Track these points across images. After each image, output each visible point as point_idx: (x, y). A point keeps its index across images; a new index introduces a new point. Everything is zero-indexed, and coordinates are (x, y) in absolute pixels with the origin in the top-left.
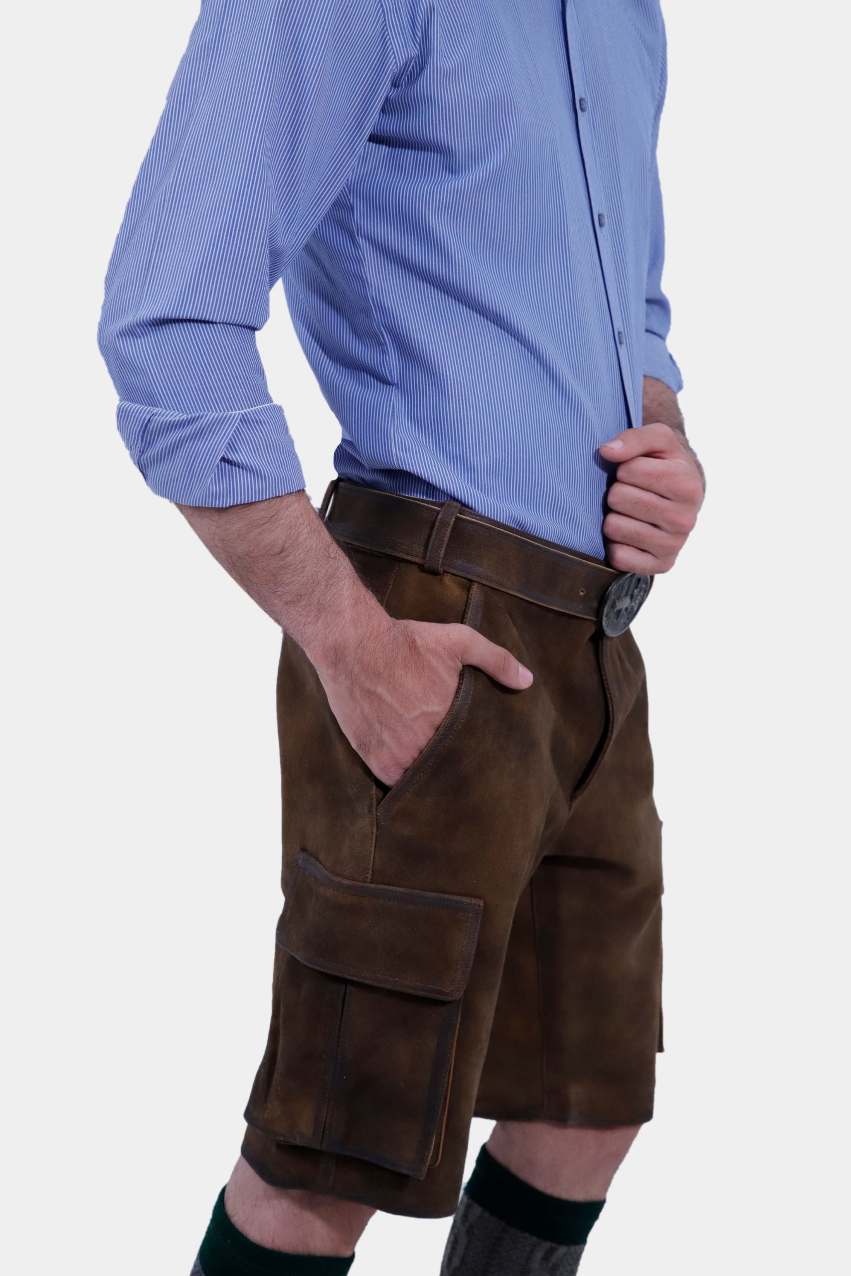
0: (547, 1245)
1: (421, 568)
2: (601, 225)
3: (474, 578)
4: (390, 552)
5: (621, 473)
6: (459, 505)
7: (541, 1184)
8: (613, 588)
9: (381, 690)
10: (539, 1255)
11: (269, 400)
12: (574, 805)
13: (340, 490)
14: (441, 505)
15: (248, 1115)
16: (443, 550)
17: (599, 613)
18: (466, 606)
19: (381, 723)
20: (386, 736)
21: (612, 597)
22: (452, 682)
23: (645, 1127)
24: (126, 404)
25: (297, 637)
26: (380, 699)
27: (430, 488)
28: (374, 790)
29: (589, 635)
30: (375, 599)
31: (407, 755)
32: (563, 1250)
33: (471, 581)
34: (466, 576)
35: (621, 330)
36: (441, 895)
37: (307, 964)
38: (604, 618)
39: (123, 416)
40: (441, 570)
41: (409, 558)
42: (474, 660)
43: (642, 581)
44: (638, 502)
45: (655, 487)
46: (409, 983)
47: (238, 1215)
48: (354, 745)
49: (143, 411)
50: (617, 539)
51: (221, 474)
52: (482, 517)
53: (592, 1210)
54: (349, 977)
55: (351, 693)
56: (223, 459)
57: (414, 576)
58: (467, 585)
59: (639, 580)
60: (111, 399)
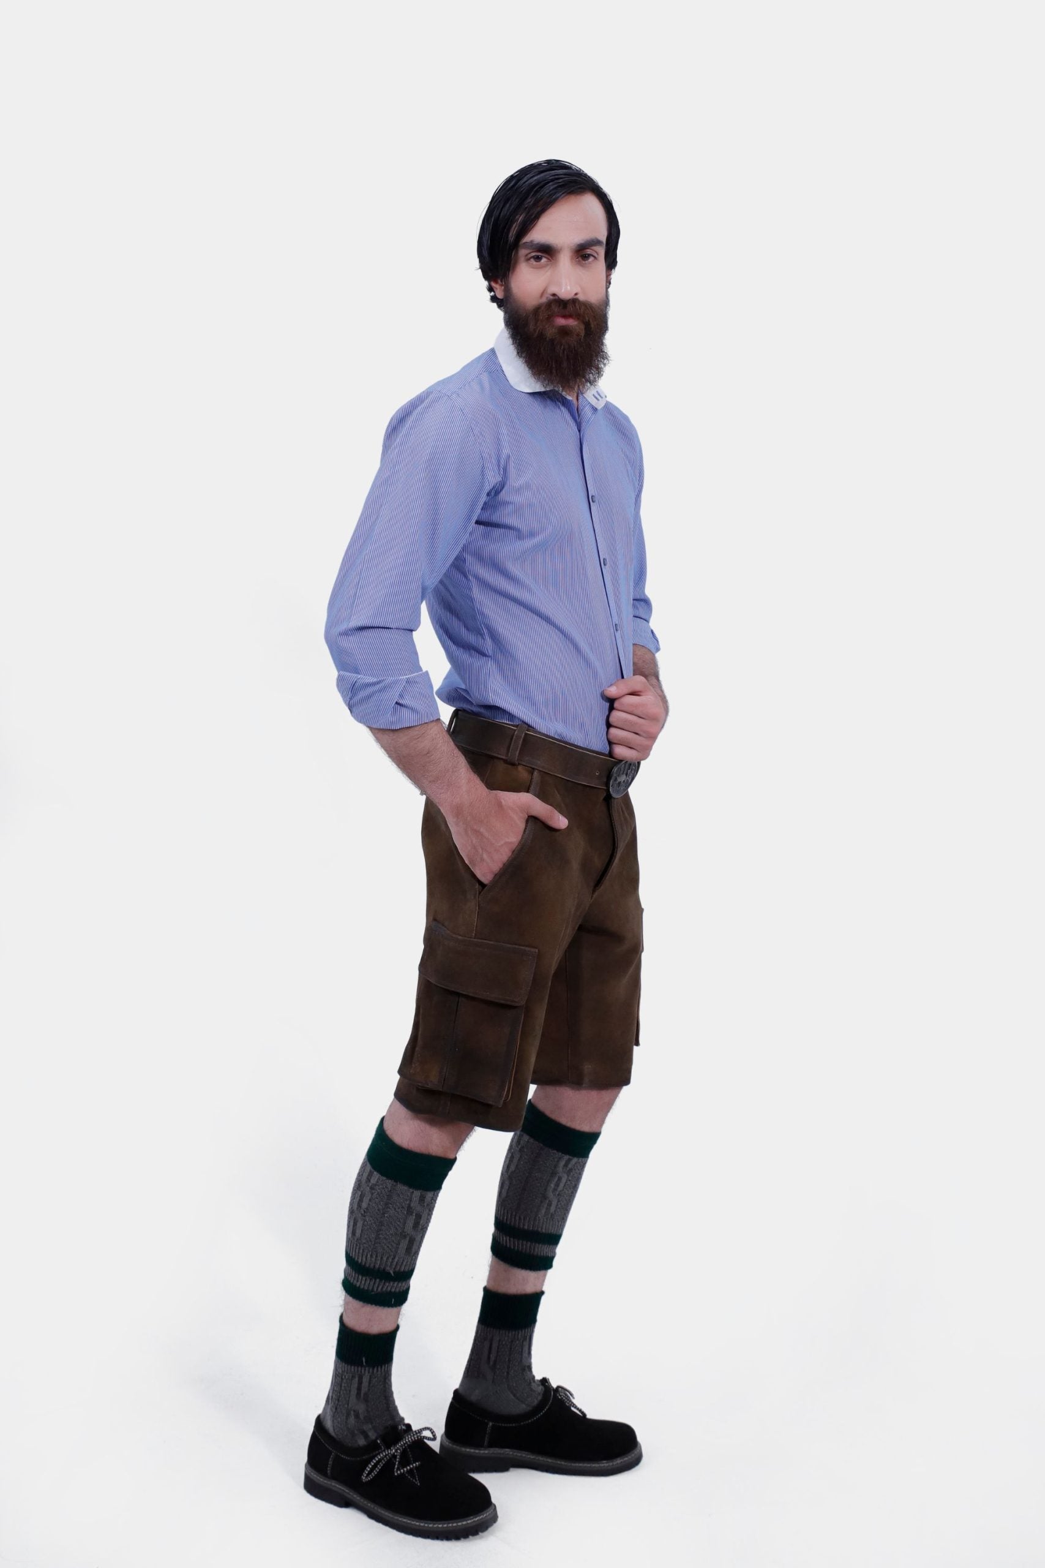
0: (566, 1157)
1: (505, 761)
2: (605, 565)
3: (536, 768)
4: (488, 753)
5: (616, 705)
6: (527, 726)
7: (564, 1121)
8: (615, 769)
9: (482, 830)
10: (562, 1163)
11: (420, 669)
12: (594, 896)
13: (459, 716)
14: (517, 726)
15: (400, 1071)
16: (518, 752)
17: (607, 784)
18: (531, 782)
19: (482, 849)
20: (485, 856)
21: (615, 775)
22: (522, 825)
23: (625, 1089)
24: (342, 673)
25: (436, 801)
26: (482, 835)
27: (511, 716)
28: (477, 886)
29: (602, 798)
30: (479, 779)
31: (496, 867)
32: (575, 1160)
33: (533, 769)
34: (531, 766)
35: (617, 623)
36: (514, 946)
37: (436, 984)
38: (611, 787)
39: (340, 681)
40: (517, 763)
41: (499, 756)
42: (534, 813)
43: (632, 765)
44: (626, 721)
45: (636, 712)
46: (494, 996)
47: (390, 1131)
48: (466, 862)
49: (353, 676)
50: (615, 742)
51: (395, 710)
52: (540, 733)
53: (593, 1137)
54: (461, 992)
55: (466, 831)
56: (397, 703)
57: (501, 766)
58: (531, 771)
59: (630, 764)
60: (333, 673)
